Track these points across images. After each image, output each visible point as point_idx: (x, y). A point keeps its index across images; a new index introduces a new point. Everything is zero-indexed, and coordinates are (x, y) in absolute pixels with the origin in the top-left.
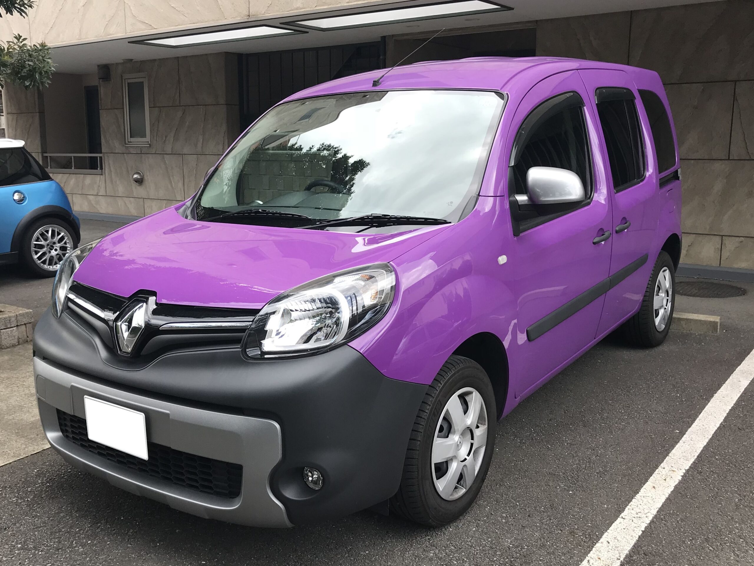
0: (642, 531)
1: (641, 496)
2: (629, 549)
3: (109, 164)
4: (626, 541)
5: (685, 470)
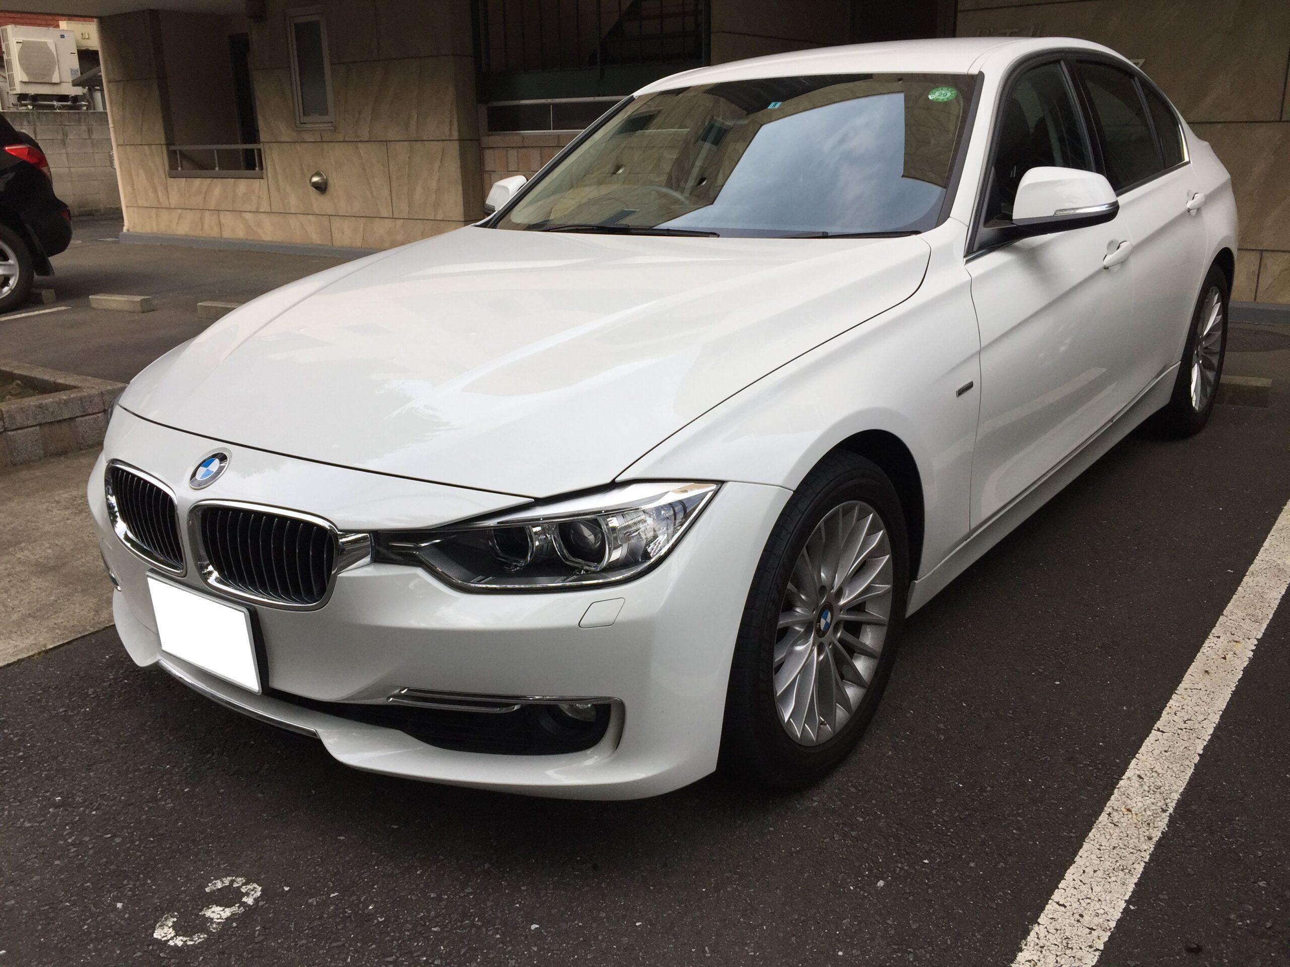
0: (1199, 755)
1: (1186, 689)
2: (1181, 790)
3: (273, 161)
4: (1174, 775)
5: (1257, 639)
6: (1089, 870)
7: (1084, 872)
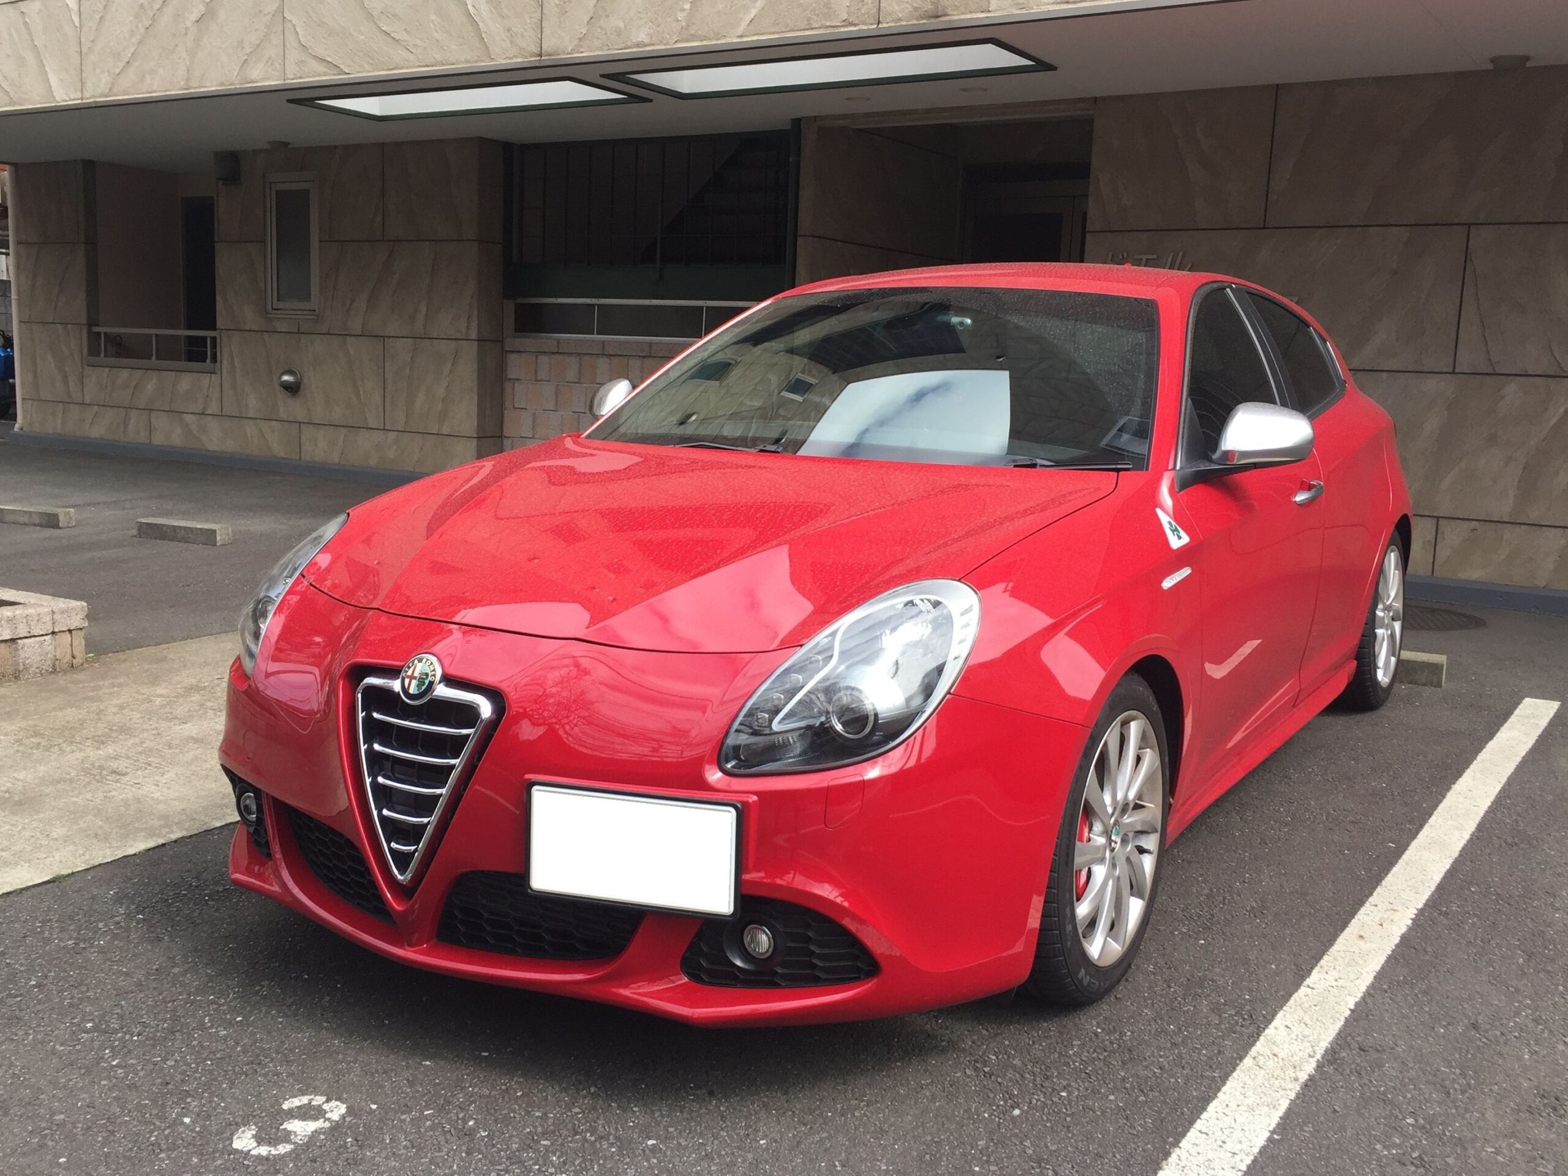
0: (1350, 1009)
1: (1339, 951)
3: (231, 351)
4: (1323, 1026)
5: (1417, 909)
6: (1233, 1105)
7: (1227, 1106)
